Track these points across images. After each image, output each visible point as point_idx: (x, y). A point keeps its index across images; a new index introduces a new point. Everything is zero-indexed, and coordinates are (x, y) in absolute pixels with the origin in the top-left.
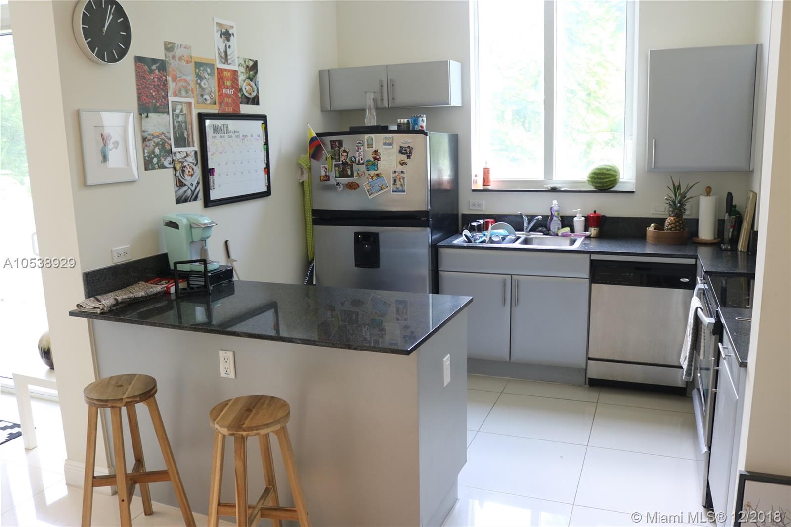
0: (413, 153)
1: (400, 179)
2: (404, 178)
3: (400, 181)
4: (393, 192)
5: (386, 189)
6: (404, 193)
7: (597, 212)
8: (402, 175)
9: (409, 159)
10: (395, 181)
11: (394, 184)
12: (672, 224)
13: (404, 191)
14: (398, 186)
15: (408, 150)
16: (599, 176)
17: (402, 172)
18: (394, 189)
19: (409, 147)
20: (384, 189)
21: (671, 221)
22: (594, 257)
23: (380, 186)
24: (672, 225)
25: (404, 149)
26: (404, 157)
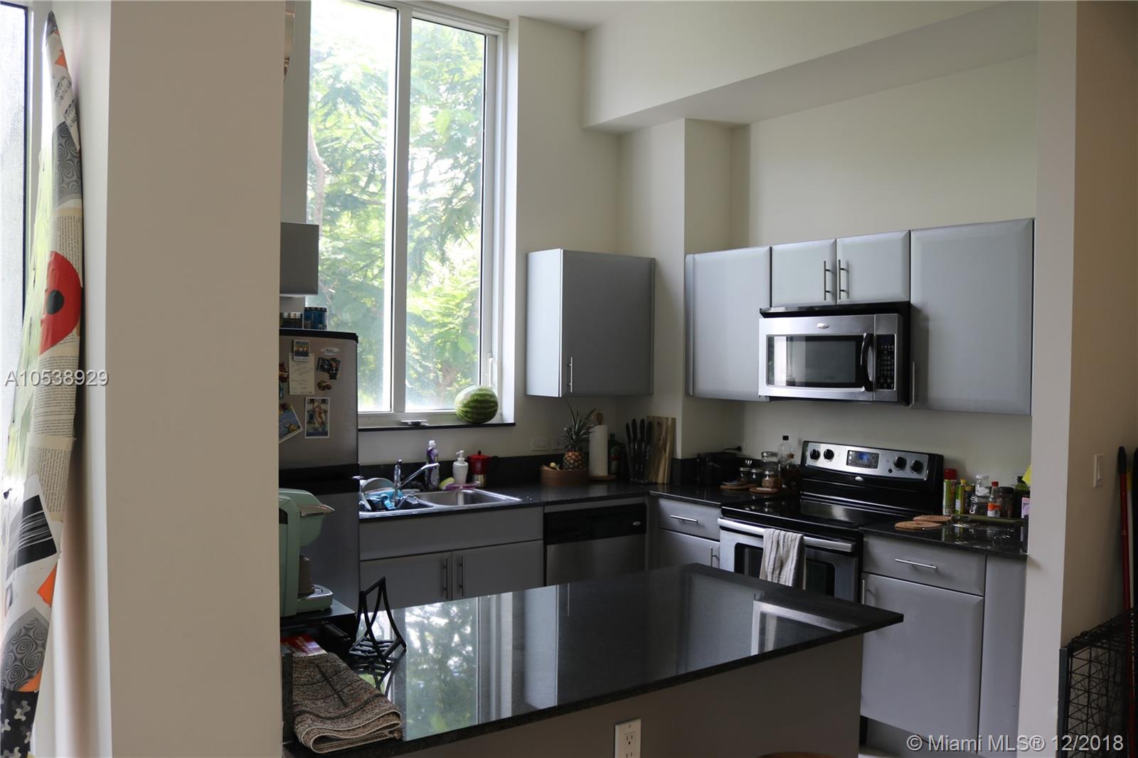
0: (340, 369)
1: (320, 413)
2: (326, 412)
3: (321, 418)
4: (307, 435)
5: (296, 433)
6: (326, 437)
7: (482, 453)
8: (323, 407)
9: (333, 380)
10: (311, 417)
11: (309, 422)
12: (579, 460)
13: (326, 434)
14: (317, 425)
15: (334, 364)
16: (483, 405)
17: (324, 401)
18: (310, 431)
19: (334, 359)
20: (293, 430)
21: (576, 457)
22: (549, 509)
23: (287, 425)
24: (580, 462)
25: (326, 362)
26: (326, 376)
